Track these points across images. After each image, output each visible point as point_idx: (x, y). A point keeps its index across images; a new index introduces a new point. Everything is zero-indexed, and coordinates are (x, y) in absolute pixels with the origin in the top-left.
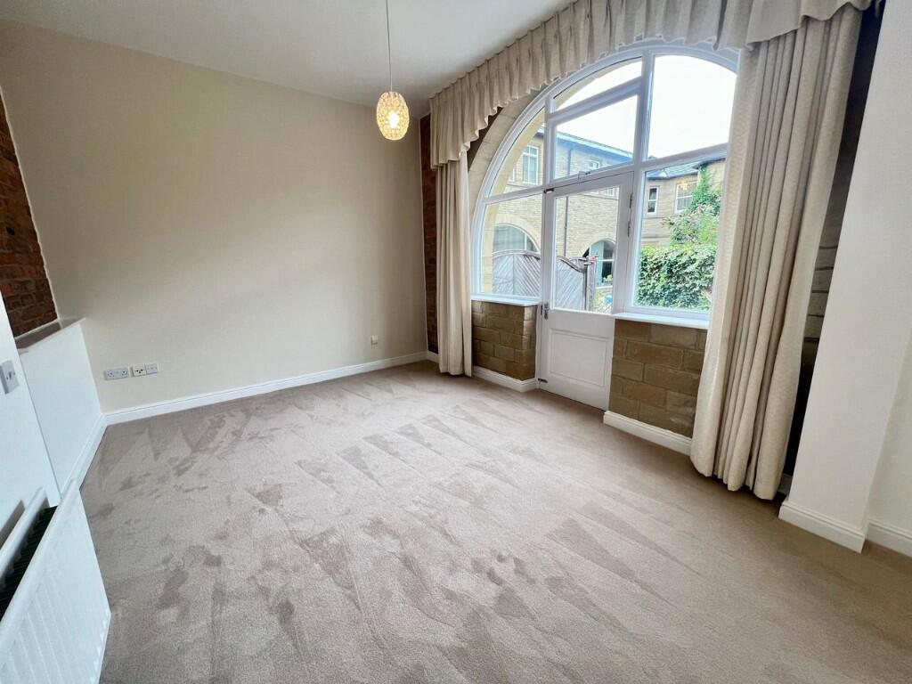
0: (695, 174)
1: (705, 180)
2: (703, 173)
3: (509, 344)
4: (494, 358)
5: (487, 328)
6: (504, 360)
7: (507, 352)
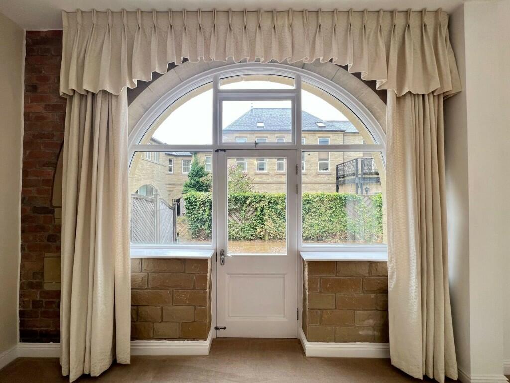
0: (191, 156)
1: (196, 160)
2: (195, 156)
3: (187, 302)
4: (162, 323)
5: (149, 289)
6: (179, 323)
7: (184, 312)
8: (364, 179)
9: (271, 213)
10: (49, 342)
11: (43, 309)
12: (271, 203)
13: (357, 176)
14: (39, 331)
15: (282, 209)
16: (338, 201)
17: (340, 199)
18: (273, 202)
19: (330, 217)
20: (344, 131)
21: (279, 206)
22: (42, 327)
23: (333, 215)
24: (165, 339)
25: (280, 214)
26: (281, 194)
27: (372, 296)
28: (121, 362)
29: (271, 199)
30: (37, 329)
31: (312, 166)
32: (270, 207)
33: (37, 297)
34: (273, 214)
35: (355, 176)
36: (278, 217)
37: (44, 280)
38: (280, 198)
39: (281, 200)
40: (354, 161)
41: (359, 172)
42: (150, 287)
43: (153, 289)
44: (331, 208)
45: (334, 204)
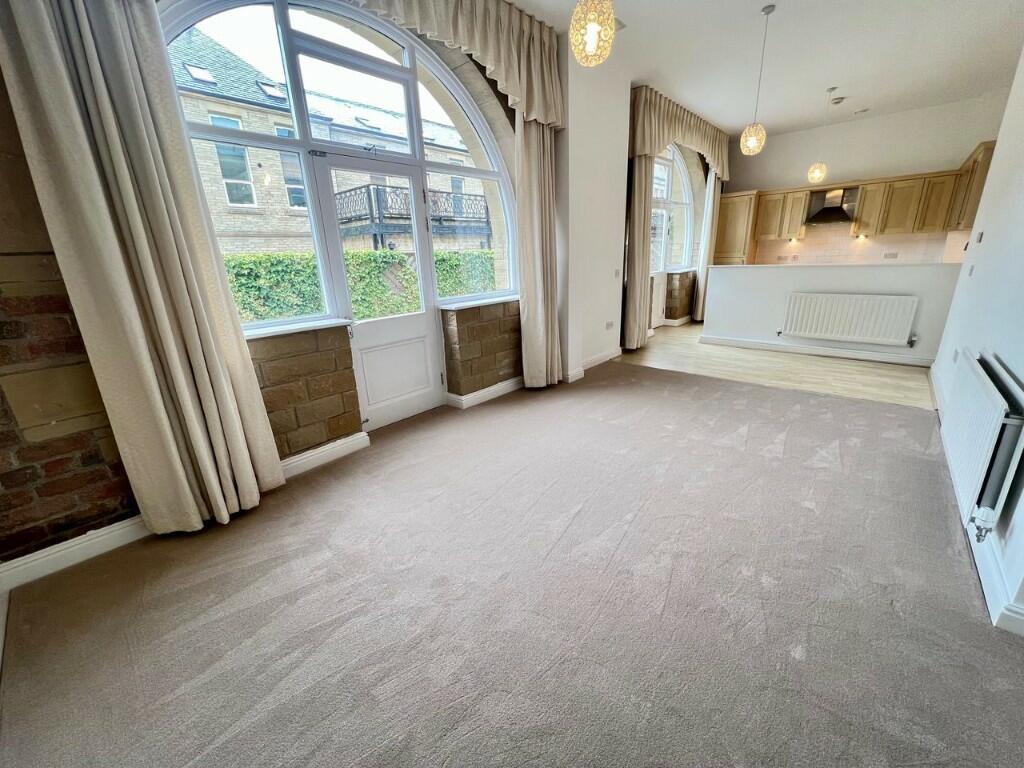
3: (331, 390)
4: (301, 430)
5: (267, 387)
6: (324, 421)
7: (330, 404)
8: (387, 226)
9: (246, 296)
10: (85, 533)
11: (40, 482)
12: (243, 275)
13: (373, 221)
14: (45, 525)
15: (271, 287)
16: (373, 264)
17: (375, 260)
18: (246, 272)
19: (362, 294)
20: (331, 120)
21: (261, 282)
22: (51, 514)
23: (367, 289)
24: (308, 449)
25: (267, 298)
26: (261, 255)
27: (507, 336)
28: (273, 487)
29: (240, 265)
30: (41, 522)
31: (272, 196)
32: (242, 285)
33: (11, 464)
34: (252, 300)
35: (368, 222)
36: (264, 305)
37: (17, 424)
38: (260, 263)
39: (265, 268)
40: (363, 190)
41: (376, 214)
42: (268, 383)
43: (274, 384)
44: (362, 278)
45: (367, 271)
